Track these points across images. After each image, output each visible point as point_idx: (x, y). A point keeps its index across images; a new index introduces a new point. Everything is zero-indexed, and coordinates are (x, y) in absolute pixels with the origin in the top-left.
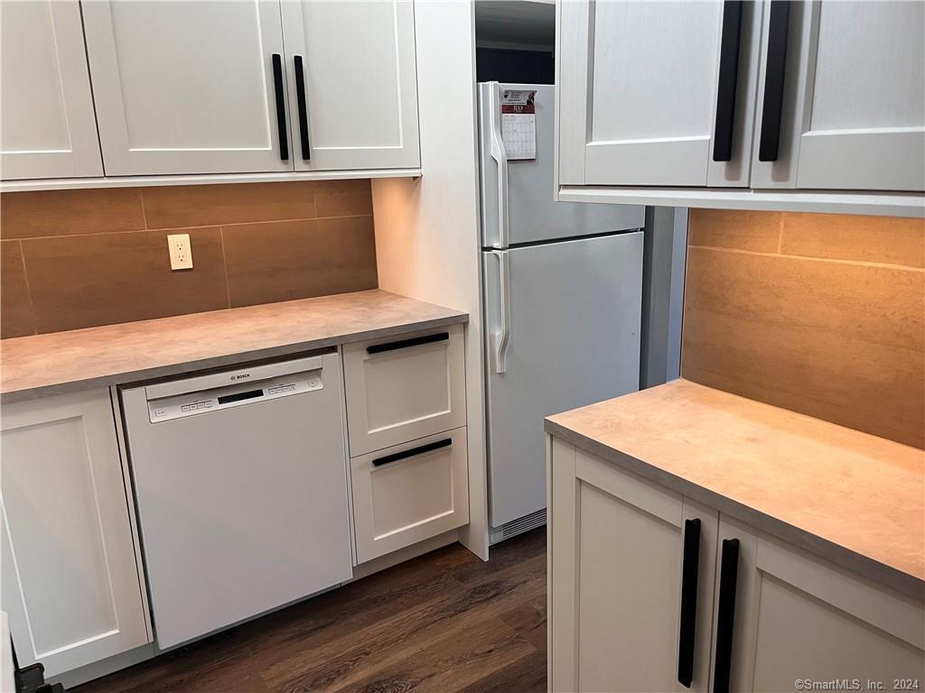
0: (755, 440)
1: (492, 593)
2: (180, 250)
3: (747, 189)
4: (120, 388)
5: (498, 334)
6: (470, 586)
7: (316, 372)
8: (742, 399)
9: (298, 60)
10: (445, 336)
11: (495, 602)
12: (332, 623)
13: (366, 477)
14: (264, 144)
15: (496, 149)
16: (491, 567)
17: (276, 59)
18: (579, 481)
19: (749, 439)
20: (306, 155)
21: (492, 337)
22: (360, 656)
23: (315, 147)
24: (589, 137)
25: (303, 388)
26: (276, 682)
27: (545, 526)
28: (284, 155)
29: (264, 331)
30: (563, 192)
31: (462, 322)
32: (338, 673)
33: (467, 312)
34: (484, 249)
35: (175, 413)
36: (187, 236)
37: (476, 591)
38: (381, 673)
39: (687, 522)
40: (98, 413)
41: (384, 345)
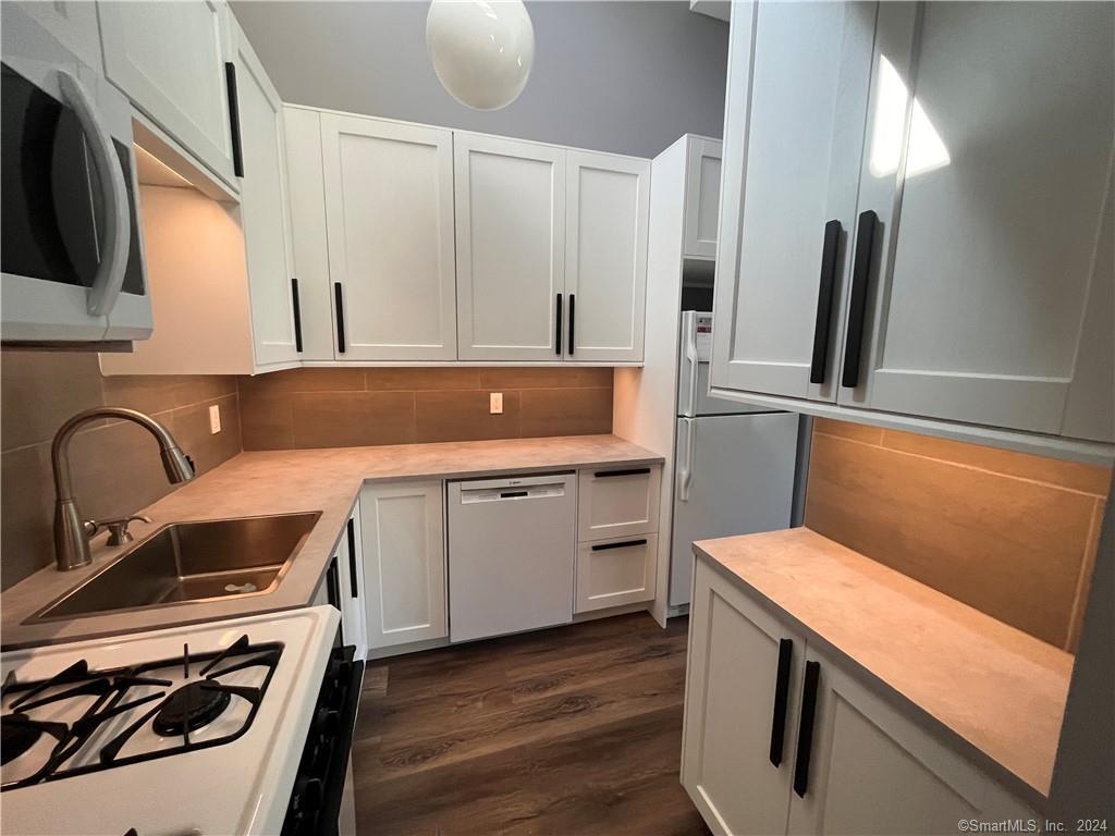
0: (850, 586)
1: (665, 652)
2: (496, 402)
3: (835, 404)
4: (448, 481)
5: (684, 473)
6: (651, 644)
7: (561, 485)
8: (849, 550)
9: (572, 297)
10: (648, 471)
11: (664, 660)
12: (553, 649)
13: (586, 556)
14: (547, 344)
15: (691, 352)
16: (667, 633)
17: (559, 296)
18: (713, 592)
19: (845, 584)
20: (571, 351)
21: (680, 475)
22: (568, 676)
23: (577, 347)
24: (731, 356)
25: (551, 494)
26: (513, 681)
27: (688, 615)
28: (558, 351)
29: (534, 455)
30: (713, 391)
31: (661, 463)
32: (552, 684)
33: (663, 456)
34: (678, 416)
35: (475, 500)
36: (501, 395)
37: (653, 649)
38: (579, 691)
39: (782, 640)
40: (434, 494)
41: (606, 473)
